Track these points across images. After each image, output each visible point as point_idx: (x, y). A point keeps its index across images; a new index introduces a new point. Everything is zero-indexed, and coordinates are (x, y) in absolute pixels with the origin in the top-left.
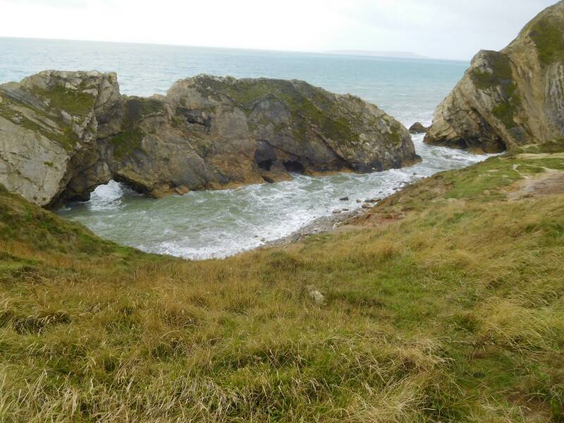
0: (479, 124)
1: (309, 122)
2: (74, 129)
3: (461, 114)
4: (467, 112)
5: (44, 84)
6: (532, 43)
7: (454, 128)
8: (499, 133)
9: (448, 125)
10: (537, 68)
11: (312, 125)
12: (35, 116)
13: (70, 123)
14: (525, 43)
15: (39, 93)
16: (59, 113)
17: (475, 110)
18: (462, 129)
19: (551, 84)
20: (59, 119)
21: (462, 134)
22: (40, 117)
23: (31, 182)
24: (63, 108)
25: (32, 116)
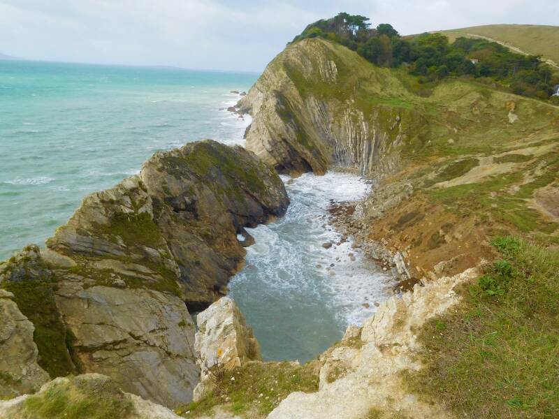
0: (288, 151)
1: (239, 181)
2: (167, 266)
3: (279, 145)
4: (281, 142)
5: (101, 217)
6: (291, 82)
7: (275, 157)
8: (303, 156)
9: (270, 155)
10: (300, 100)
11: (242, 183)
12: (126, 267)
13: (160, 259)
14: (286, 82)
15: (105, 233)
16: (141, 251)
17: (284, 140)
18: (281, 158)
19: (314, 114)
20: (146, 260)
21: (282, 161)
22: (131, 266)
23: (182, 357)
24: (144, 243)
25: (124, 269)
